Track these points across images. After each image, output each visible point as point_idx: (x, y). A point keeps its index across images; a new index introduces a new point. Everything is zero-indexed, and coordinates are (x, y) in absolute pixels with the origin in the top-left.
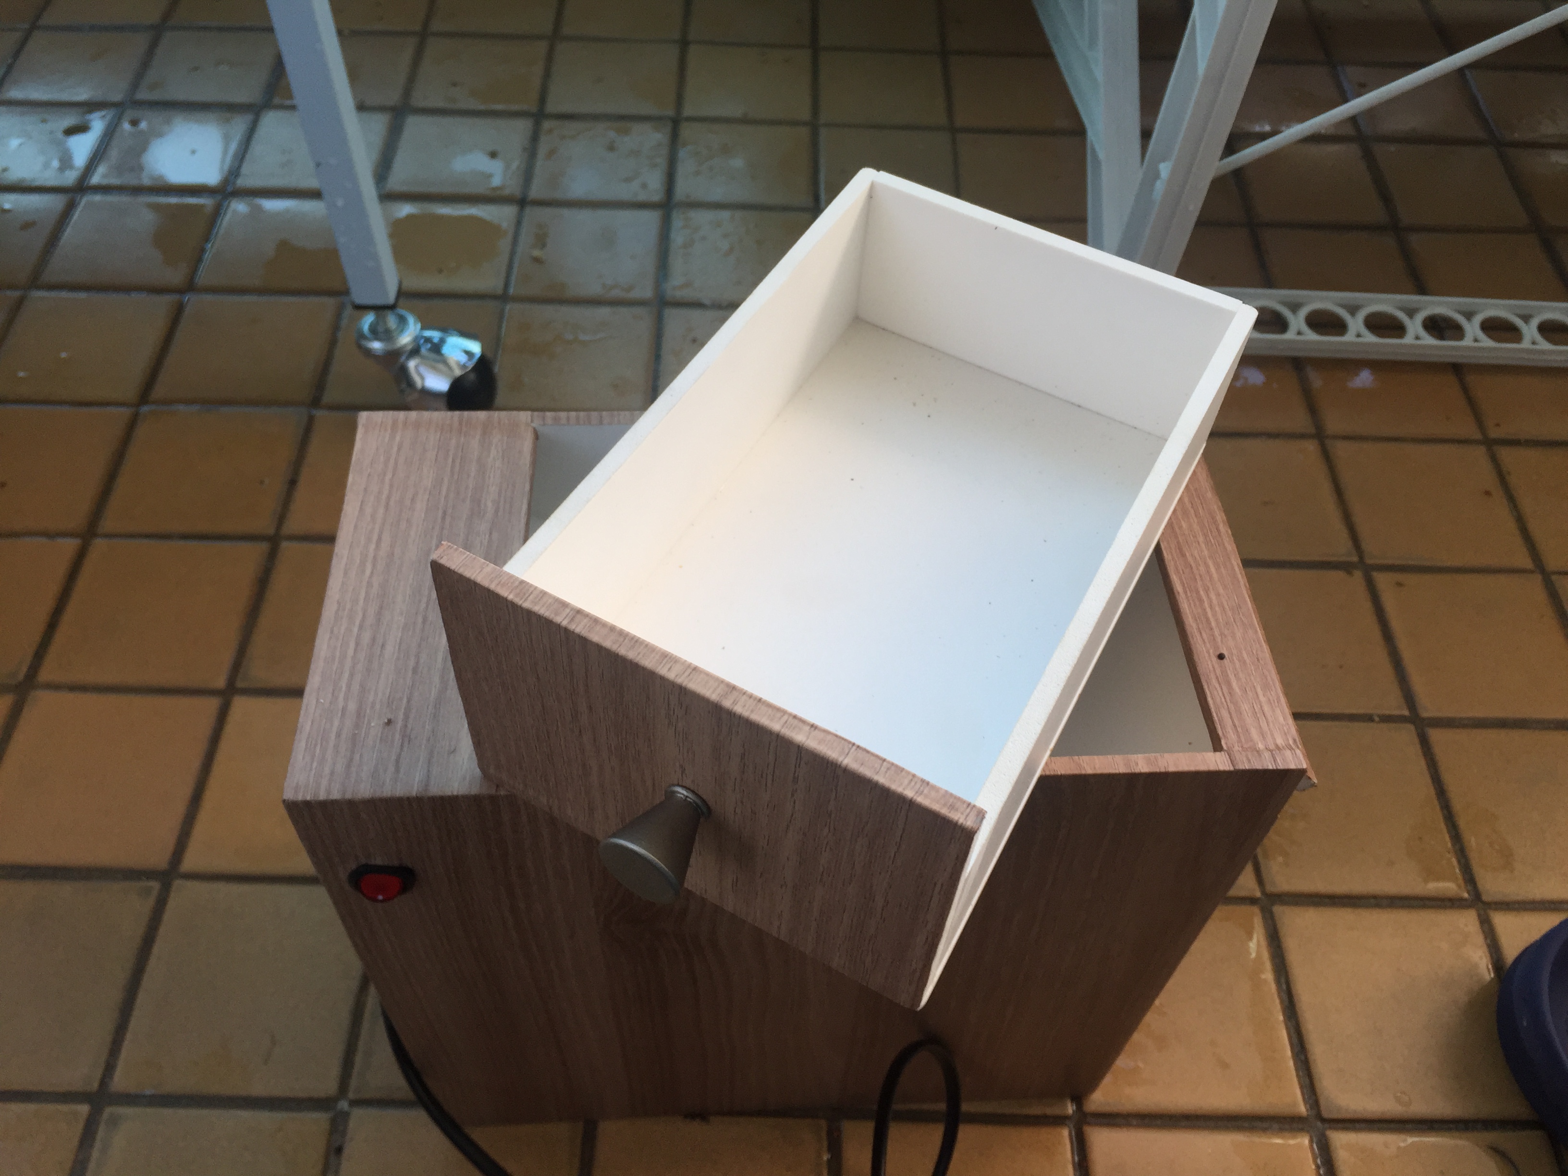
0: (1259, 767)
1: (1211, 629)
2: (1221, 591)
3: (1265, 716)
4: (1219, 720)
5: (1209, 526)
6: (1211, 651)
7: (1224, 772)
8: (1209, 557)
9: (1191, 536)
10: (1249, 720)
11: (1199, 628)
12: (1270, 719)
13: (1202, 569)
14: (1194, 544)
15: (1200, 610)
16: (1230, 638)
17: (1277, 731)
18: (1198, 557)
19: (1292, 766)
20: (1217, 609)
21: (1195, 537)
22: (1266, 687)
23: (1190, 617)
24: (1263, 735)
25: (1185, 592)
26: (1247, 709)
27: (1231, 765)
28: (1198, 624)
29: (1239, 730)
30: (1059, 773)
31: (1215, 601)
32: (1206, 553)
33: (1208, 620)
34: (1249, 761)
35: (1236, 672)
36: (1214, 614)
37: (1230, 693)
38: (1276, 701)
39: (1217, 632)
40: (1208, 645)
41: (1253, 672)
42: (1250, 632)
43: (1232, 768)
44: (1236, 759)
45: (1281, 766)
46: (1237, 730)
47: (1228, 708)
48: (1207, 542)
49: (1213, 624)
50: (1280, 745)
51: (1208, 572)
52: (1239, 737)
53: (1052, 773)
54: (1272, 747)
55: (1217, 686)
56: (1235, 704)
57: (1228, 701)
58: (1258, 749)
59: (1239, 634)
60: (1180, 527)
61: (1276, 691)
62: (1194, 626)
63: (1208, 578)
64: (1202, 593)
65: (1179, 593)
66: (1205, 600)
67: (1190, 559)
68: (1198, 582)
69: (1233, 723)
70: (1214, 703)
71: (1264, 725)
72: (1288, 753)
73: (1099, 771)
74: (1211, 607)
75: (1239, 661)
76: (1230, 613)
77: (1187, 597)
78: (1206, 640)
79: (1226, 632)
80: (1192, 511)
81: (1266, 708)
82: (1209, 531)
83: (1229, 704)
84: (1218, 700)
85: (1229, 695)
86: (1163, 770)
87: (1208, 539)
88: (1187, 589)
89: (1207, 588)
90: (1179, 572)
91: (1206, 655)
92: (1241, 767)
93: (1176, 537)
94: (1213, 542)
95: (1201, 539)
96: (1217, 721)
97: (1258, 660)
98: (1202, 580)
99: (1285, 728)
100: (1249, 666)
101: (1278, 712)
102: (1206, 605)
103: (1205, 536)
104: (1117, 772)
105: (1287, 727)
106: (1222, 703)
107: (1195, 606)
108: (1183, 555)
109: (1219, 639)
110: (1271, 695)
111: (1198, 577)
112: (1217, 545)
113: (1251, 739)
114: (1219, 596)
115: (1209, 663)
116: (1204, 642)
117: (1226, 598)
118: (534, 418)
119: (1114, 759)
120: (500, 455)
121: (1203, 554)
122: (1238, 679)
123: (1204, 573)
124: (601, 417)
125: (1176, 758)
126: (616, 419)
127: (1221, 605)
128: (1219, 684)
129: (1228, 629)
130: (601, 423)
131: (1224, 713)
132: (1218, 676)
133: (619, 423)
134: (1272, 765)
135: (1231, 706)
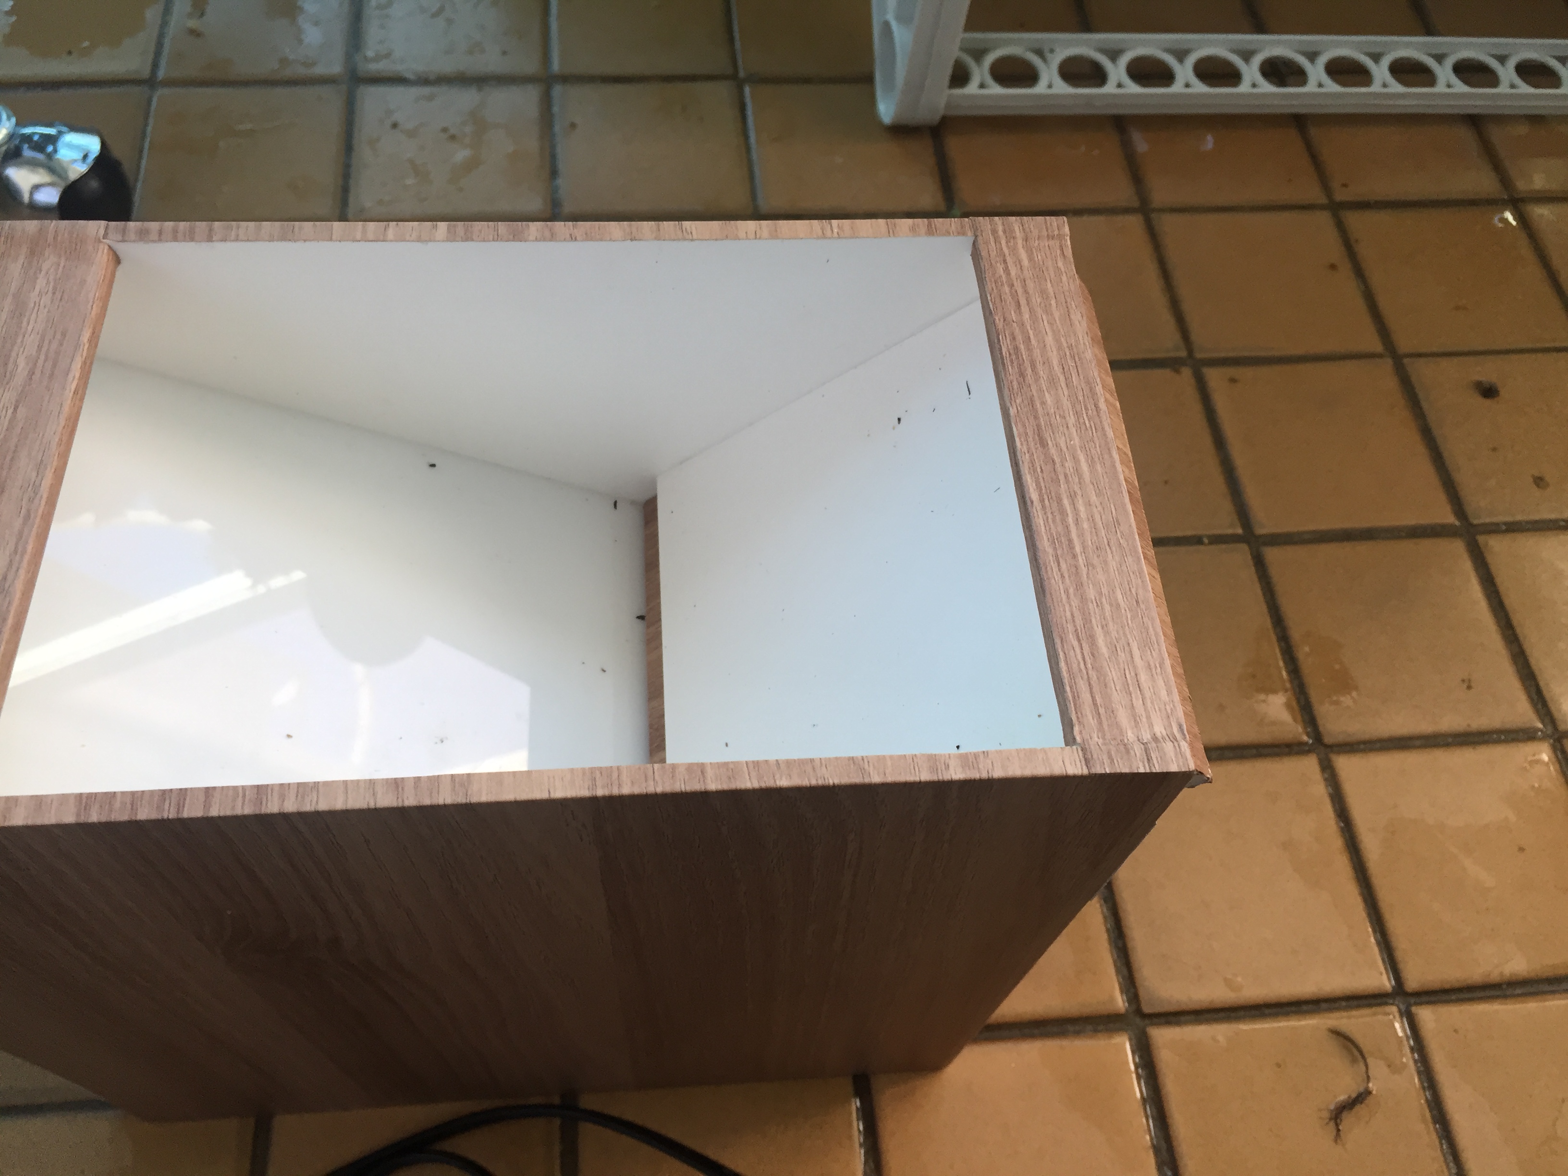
0: (1126, 770)
1: (1074, 556)
2: (1094, 498)
3: (1140, 690)
4: (1074, 697)
5: (1084, 402)
6: (1071, 591)
7: (1074, 777)
8: (1081, 447)
9: (1058, 417)
10: (1117, 697)
11: (1057, 556)
12: (1148, 694)
13: (1069, 464)
14: (1061, 428)
15: (1060, 528)
16: (1099, 569)
17: (1156, 711)
18: (1064, 449)
19: (1174, 768)
20: (1086, 525)
21: (1063, 417)
22: (1146, 644)
23: (1045, 538)
24: (1135, 719)
25: (1042, 501)
26: (1115, 679)
27: (1085, 767)
28: (1055, 549)
29: (1102, 711)
30: (831, 783)
31: (1083, 515)
32: (1077, 441)
33: (1070, 541)
34: (1112, 761)
35: (1104, 623)
36: (1081, 535)
37: (1093, 655)
38: (1158, 665)
39: (1081, 561)
40: (1067, 581)
41: (1130, 622)
42: (1130, 560)
43: (1085, 772)
44: (1092, 756)
45: (1157, 769)
46: (1098, 710)
47: (1088, 677)
48: (1080, 425)
49: (1078, 549)
50: (1158, 735)
51: (1078, 471)
52: (1100, 723)
53: (821, 782)
54: (1146, 736)
55: (1075, 643)
56: (1099, 670)
57: (1089, 666)
58: (1126, 741)
59: (1113, 564)
60: (1043, 403)
61: (1160, 650)
62: (1050, 550)
63: (1077, 480)
64: (1066, 502)
65: (1032, 502)
66: (1069, 511)
67: (1053, 451)
68: (1062, 486)
69: (1093, 701)
70: (1069, 671)
71: (1138, 703)
72: (1168, 747)
73: (890, 779)
74: (1077, 522)
75: (1111, 605)
76: (1103, 533)
77: (1044, 507)
78: (1066, 575)
79: (1096, 561)
80: (1062, 378)
81: (1143, 677)
82: (1083, 409)
83: (1090, 672)
84: (1075, 666)
85: (1091, 657)
86: (984, 775)
87: (1081, 420)
88: (1045, 497)
89: (1073, 494)
90: (1035, 471)
91: (1064, 597)
92: (1098, 770)
93: (1036, 418)
94: (1088, 425)
95: (1072, 420)
96: (1071, 698)
97: (1137, 602)
98: (1067, 481)
99: (1168, 707)
100: (1123, 611)
101: (1161, 683)
102: (1070, 520)
103: (1077, 414)
104: (917, 779)
105: (1172, 706)
106: (1080, 670)
107: (1054, 521)
108: (1043, 443)
109: (1084, 571)
110: (1153, 657)
111: (1062, 478)
112: (1094, 429)
113: (1118, 726)
114: (1090, 505)
115: (1067, 609)
116: (1062, 576)
117: (1100, 508)
118: (110, 231)
119: (915, 759)
120: (51, 286)
121: (1072, 442)
122: (1107, 633)
123: (1072, 470)
124: (211, 230)
125: (1005, 756)
126: (233, 233)
127: (1091, 519)
128: (1079, 640)
129: (1098, 556)
130: (210, 239)
131: (1082, 685)
132: (1079, 628)
133: (237, 239)
134: (1144, 766)
135: (1093, 675)
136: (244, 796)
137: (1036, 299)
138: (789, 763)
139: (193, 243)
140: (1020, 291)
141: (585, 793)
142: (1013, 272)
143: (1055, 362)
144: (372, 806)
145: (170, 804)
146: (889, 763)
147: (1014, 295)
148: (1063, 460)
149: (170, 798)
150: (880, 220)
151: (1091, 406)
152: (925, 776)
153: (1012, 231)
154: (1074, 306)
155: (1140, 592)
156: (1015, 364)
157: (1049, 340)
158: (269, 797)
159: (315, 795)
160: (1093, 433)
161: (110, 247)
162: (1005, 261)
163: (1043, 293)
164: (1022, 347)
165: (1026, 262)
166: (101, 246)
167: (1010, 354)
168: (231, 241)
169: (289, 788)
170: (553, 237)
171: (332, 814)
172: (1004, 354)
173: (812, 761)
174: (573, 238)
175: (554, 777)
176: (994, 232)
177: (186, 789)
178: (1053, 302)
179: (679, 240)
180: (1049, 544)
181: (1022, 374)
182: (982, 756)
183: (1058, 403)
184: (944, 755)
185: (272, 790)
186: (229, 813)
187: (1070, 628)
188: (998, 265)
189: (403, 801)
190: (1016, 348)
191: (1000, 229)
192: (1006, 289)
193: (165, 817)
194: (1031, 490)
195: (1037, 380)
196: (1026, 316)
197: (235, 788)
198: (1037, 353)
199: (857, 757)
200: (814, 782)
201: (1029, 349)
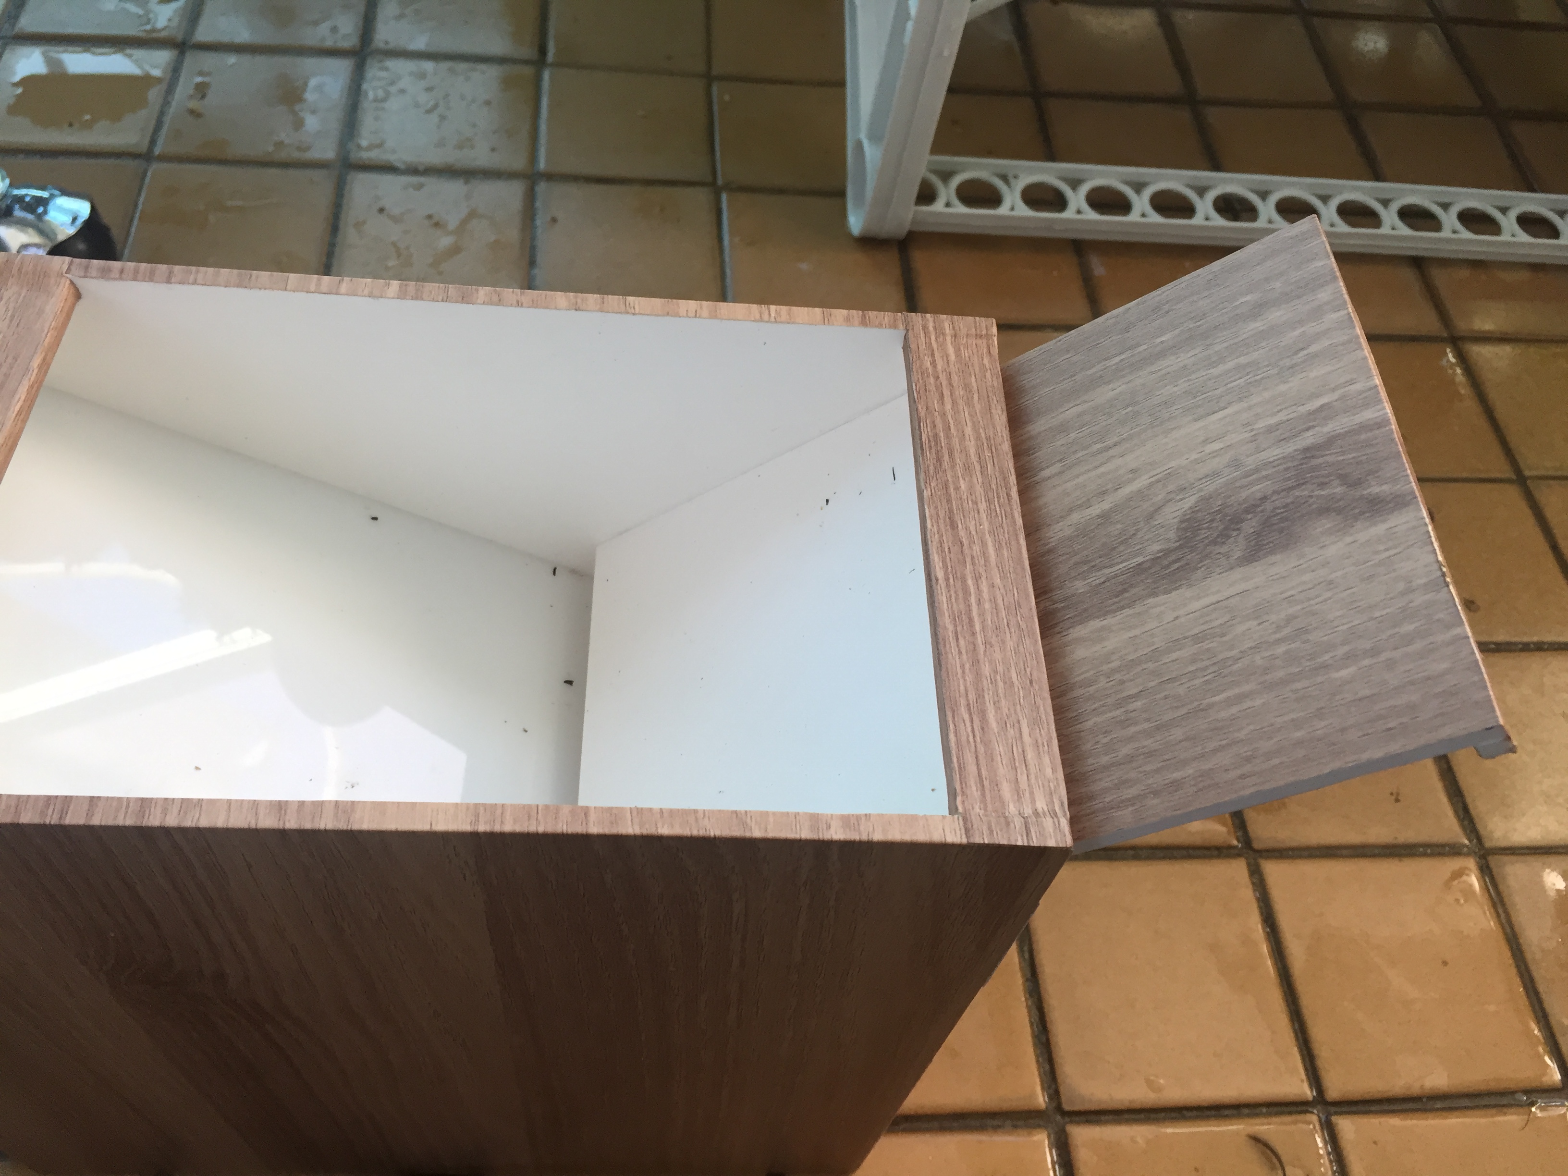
0: (1004, 842)
1: (973, 634)
2: (998, 581)
3: (1026, 766)
4: (960, 767)
5: (997, 490)
6: (967, 666)
7: (953, 846)
8: (990, 532)
9: (970, 502)
10: (1002, 771)
11: (956, 633)
12: (1033, 770)
13: (976, 548)
14: (972, 513)
16: (997, 649)
17: (1039, 789)
18: (974, 533)
19: (1051, 843)
20: (987, 606)
21: (975, 503)
22: (1035, 723)
23: (947, 614)
24: (1018, 793)
25: (947, 579)
26: (1002, 754)
27: (964, 836)
28: (955, 626)
29: (986, 783)
30: (712, 834)
31: (986, 595)
32: (986, 525)
33: (971, 620)
34: (991, 832)
35: (996, 699)
36: (982, 614)
37: (983, 729)
38: (1045, 744)
39: (980, 639)
40: (964, 657)
41: (1022, 700)
42: (1028, 641)
43: (964, 841)
44: (972, 826)
45: (1035, 843)
46: (983, 781)
47: (976, 751)
48: (990, 510)
49: (978, 627)
50: (1040, 810)
51: (984, 554)
52: (983, 795)
53: (702, 833)
54: (1028, 811)
55: (966, 717)
56: (987, 744)
57: (978, 739)
58: (1007, 814)
59: (1010, 644)
60: (957, 488)
61: (1048, 729)
62: (950, 628)
63: (982, 562)
64: (970, 582)
65: (937, 580)
66: (972, 591)
67: (962, 533)
68: (968, 567)
69: (978, 773)
70: (958, 742)
71: (1023, 779)
72: (1048, 823)
73: (771, 834)
74: (979, 602)
75: (1005, 683)
76: (1003, 614)
77: (948, 586)
78: (964, 651)
79: (994, 640)
80: (978, 467)
81: (1030, 755)
82: (996, 497)
83: (978, 746)
84: (964, 739)
85: (981, 731)
86: (864, 838)
87: (992, 507)
88: (951, 576)
89: (977, 575)
90: (943, 551)
91: (959, 671)
92: (977, 840)
93: (949, 501)
94: (998, 512)
95: (983, 506)
96: (957, 768)
97: (1031, 682)
98: (973, 564)
99: (1051, 784)
100: (1016, 689)
101: (1046, 760)
102: (973, 600)
103: (989, 501)
104: (798, 836)
105: (1055, 784)
106: (968, 742)
108: (953, 526)
109: (981, 648)
110: (1041, 735)
111: (968, 560)
112: (1004, 515)
113: (1000, 798)
114: (993, 587)
115: (961, 682)
116: (960, 653)
117: (1003, 591)
118: (73, 268)
119: (797, 817)
120: (10, 314)
121: (982, 527)
122: (998, 709)
123: (979, 553)
124: (171, 272)
125: (887, 820)
126: (192, 278)
127: (993, 600)
128: (970, 715)
129: (997, 636)
130: (168, 281)
131: (969, 758)
132: (971, 702)
133: (195, 283)
134: (1023, 840)
135: (981, 749)
136: (127, 807)
137: (960, 392)
138: (672, 812)
139: (152, 284)
140: (944, 383)
141: (467, 827)
142: (940, 365)
143: (972, 451)
144: (253, 826)
145: (54, 809)
146: (771, 819)
147: (939, 387)
148: (972, 543)
149: (55, 804)
150: (817, 309)
151: (1003, 494)
152: (805, 833)
153: (943, 328)
154: (995, 401)
155: (1035, 674)
156: (933, 451)
157: (969, 430)
158: (152, 809)
159: (198, 809)
160: (1002, 519)
161: (72, 282)
162: (933, 355)
163: (967, 387)
164: (942, 434)
165: (953, 357)
166: (63, 280)
167: (929, 441)
168: (189, 284)
169: (173, 803)
170: (500, 302)
171: (213, 831)
172: (923, 440)
173: (695, 812)
174: (519, 304)
175: (438, 810)
176: (925, 328)
177: (71, 797)
178: (976, 396)
179: (621, 313)
180: (949, 621)
181: (939, 460)
182: (863, 819)
183: (971, 488)
184: (827, 815)
185: (156, 803)
186: (110, 822)
187: (963, 702)
188: (926, 358)
189: (284, 823)
190: (936, 436)
191: (931, 325)
192: (932, 380)
193: (48, 822)
194: (937, 568)
195: (953, 467)
196: (948, 406)
197: (120, 799)
198: (956, 441)
199: (740, 811)
200: (695, 833)
201: (948, 436)
